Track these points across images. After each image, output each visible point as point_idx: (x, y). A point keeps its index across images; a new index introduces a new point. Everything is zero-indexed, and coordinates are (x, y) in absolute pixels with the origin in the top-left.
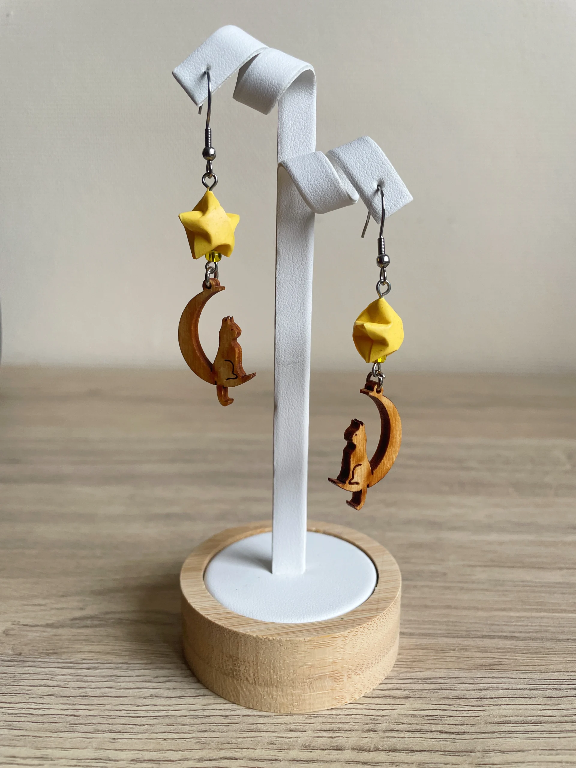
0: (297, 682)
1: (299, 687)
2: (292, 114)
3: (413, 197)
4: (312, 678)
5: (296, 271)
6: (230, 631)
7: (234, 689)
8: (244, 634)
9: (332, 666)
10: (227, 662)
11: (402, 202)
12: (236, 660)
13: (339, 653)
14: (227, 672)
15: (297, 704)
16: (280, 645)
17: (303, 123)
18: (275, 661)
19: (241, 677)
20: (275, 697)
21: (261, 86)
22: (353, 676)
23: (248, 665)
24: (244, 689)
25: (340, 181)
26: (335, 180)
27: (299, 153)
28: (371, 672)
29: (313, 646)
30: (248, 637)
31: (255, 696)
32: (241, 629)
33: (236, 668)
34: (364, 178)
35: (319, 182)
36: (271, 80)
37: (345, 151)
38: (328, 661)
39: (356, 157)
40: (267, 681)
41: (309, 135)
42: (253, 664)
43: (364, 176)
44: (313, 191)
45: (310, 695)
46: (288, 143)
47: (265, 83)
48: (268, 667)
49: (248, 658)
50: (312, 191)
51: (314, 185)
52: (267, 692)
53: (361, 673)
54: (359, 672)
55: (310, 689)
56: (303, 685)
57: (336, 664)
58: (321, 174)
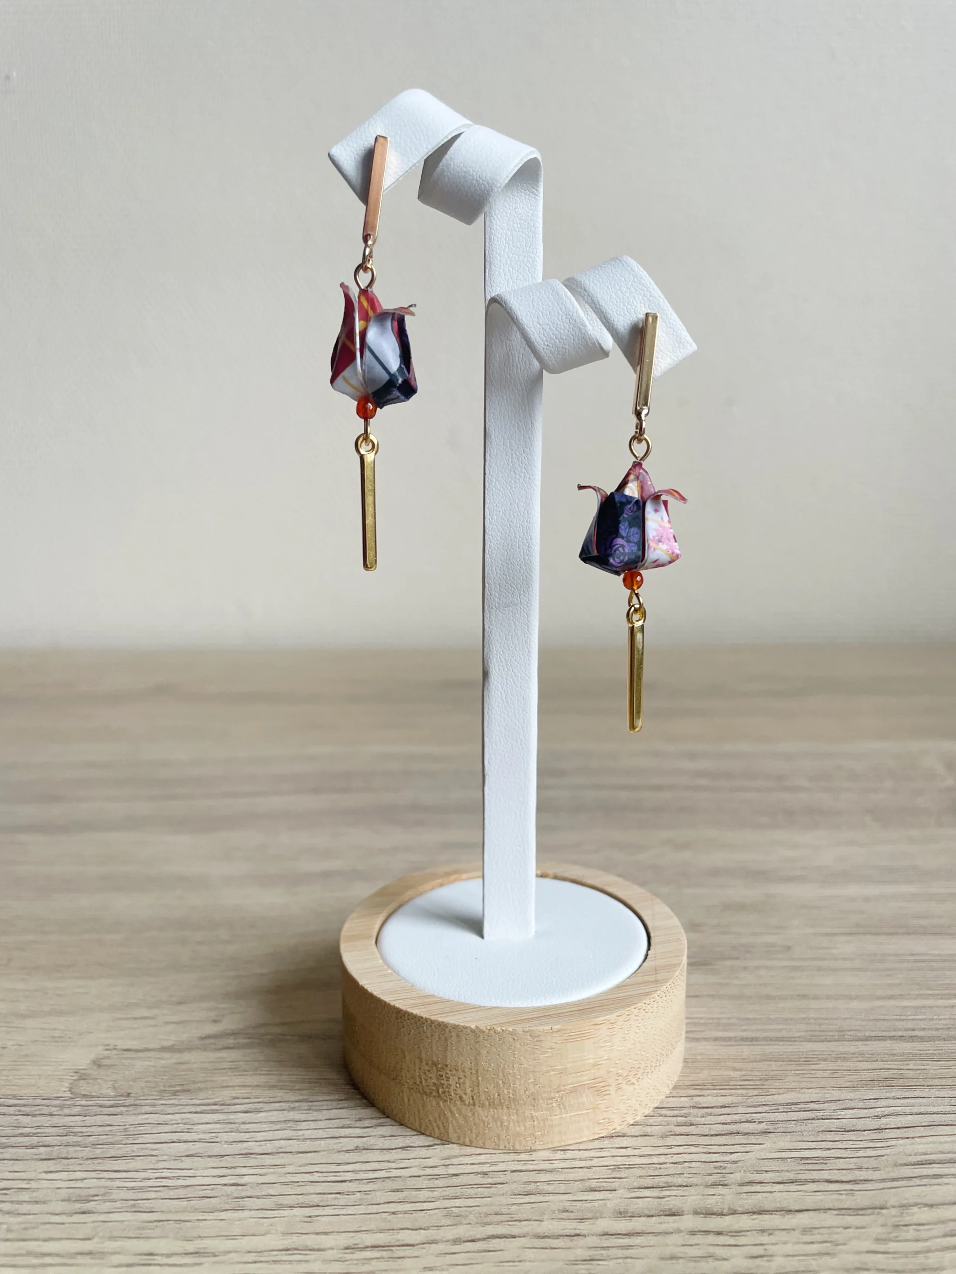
0: (540, 1098)
1: (544, 1106)
2: (506, 225)
3: (697, 345)
4: (564, 1091)
5: (516, 464)
6: (432, 1022)
7: (440, 1117)
8: (455, 1025)
9: (593, 1071)
10: (427, 1072)
11: (681, 352)
12: (443, 1069)
13: (604, 1049)
14: (427, 1091)
15: (540, 1133)
16: (514, 1039)
17: (523, 237)
18: (506, 1066)
19: (451, 1095)
20: (505, 1124)
21: (466, 181)
22: (624, 1086)
23: (462, 1076)
24: (457, 1115)
25: (588, 324)
26: (580, 322)
27: (518, 284)
28: (649, 1081)
29: (564, 1038)
30: (462, 1031)
31: (474, 1125)
32: (451, 1018)
33: (442, 1082)
34: (624, 317)
35: (555, 326)
36: (480, 173)
37: (593, 278)
38: (588, 1062)
39: (610, 287)
40: (494, 1099)
41: (533, 256)
42: (471, 1073)
43: (623, 314)
44: (547, 341)
45: (561, 1118)
46: (500, 268)
47: (471, 177)
48: (494, 1076)
49: (462, 1064)
50: (545, 338)
51: (548, 330)
52: (493, 1117)
53: (636, 1082)
54: (634, 1080)
55: (560, 1109)
56: (549, 1101)
57: (600, 1066)
58: (558, 312)
